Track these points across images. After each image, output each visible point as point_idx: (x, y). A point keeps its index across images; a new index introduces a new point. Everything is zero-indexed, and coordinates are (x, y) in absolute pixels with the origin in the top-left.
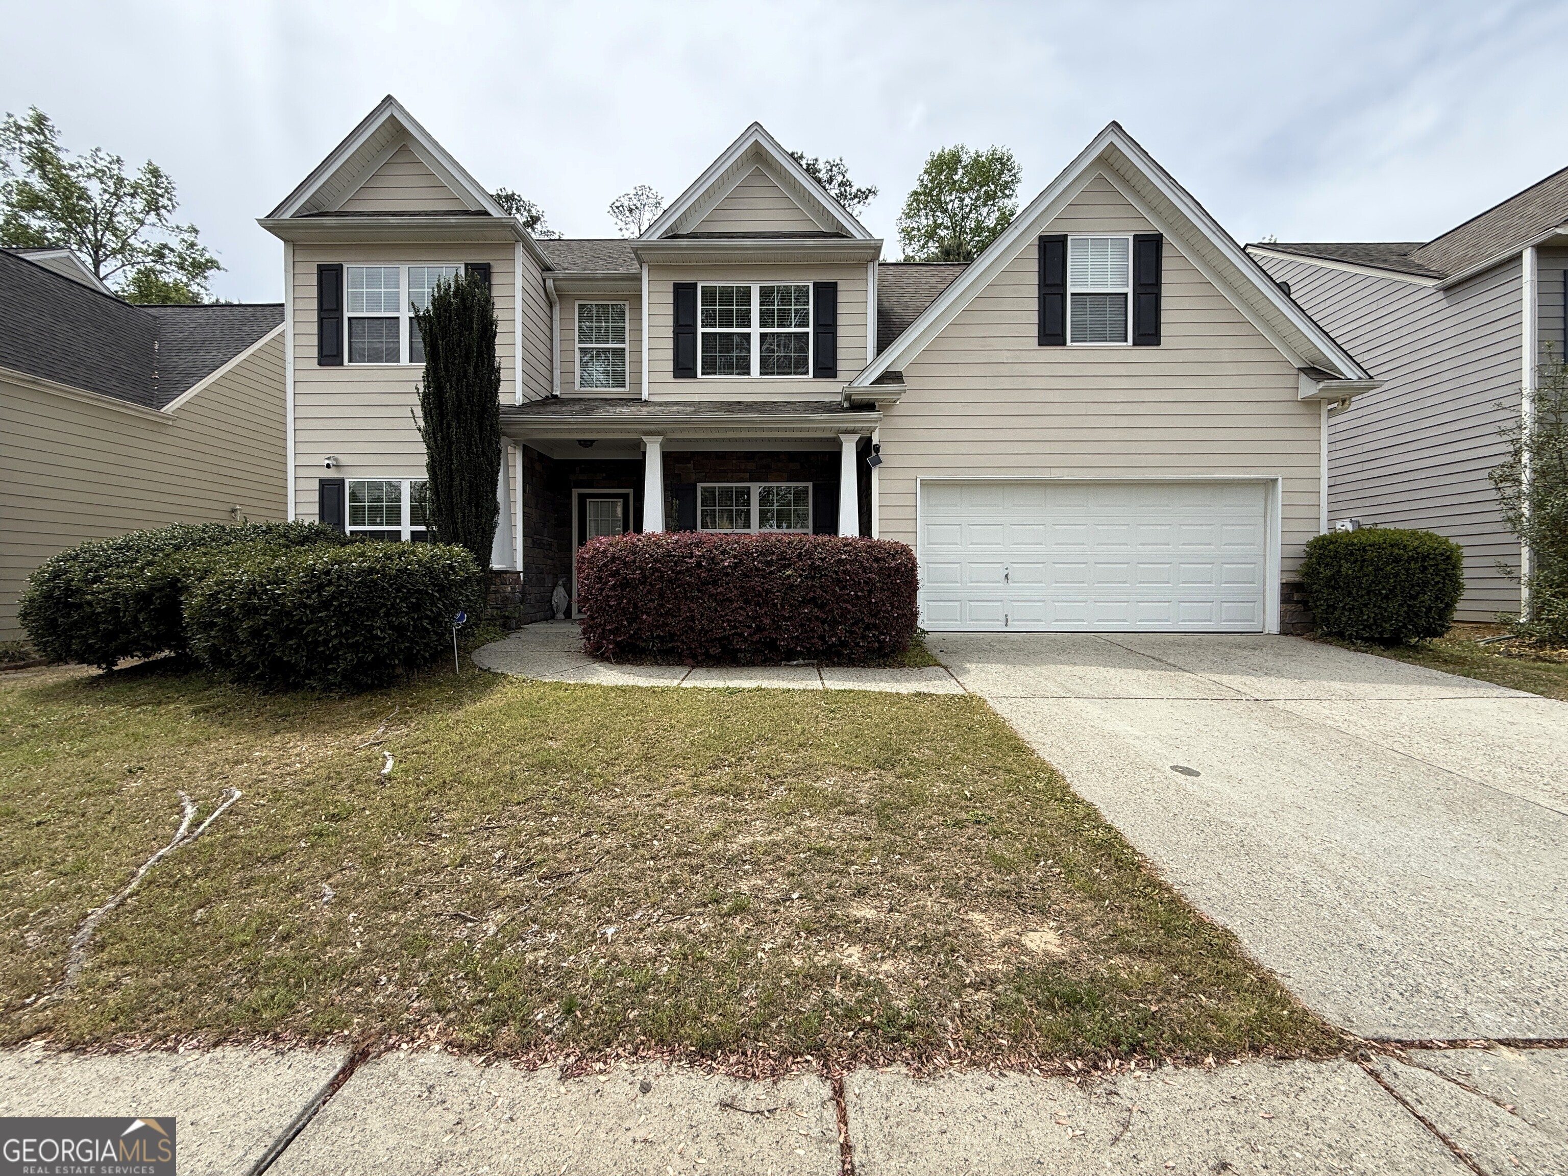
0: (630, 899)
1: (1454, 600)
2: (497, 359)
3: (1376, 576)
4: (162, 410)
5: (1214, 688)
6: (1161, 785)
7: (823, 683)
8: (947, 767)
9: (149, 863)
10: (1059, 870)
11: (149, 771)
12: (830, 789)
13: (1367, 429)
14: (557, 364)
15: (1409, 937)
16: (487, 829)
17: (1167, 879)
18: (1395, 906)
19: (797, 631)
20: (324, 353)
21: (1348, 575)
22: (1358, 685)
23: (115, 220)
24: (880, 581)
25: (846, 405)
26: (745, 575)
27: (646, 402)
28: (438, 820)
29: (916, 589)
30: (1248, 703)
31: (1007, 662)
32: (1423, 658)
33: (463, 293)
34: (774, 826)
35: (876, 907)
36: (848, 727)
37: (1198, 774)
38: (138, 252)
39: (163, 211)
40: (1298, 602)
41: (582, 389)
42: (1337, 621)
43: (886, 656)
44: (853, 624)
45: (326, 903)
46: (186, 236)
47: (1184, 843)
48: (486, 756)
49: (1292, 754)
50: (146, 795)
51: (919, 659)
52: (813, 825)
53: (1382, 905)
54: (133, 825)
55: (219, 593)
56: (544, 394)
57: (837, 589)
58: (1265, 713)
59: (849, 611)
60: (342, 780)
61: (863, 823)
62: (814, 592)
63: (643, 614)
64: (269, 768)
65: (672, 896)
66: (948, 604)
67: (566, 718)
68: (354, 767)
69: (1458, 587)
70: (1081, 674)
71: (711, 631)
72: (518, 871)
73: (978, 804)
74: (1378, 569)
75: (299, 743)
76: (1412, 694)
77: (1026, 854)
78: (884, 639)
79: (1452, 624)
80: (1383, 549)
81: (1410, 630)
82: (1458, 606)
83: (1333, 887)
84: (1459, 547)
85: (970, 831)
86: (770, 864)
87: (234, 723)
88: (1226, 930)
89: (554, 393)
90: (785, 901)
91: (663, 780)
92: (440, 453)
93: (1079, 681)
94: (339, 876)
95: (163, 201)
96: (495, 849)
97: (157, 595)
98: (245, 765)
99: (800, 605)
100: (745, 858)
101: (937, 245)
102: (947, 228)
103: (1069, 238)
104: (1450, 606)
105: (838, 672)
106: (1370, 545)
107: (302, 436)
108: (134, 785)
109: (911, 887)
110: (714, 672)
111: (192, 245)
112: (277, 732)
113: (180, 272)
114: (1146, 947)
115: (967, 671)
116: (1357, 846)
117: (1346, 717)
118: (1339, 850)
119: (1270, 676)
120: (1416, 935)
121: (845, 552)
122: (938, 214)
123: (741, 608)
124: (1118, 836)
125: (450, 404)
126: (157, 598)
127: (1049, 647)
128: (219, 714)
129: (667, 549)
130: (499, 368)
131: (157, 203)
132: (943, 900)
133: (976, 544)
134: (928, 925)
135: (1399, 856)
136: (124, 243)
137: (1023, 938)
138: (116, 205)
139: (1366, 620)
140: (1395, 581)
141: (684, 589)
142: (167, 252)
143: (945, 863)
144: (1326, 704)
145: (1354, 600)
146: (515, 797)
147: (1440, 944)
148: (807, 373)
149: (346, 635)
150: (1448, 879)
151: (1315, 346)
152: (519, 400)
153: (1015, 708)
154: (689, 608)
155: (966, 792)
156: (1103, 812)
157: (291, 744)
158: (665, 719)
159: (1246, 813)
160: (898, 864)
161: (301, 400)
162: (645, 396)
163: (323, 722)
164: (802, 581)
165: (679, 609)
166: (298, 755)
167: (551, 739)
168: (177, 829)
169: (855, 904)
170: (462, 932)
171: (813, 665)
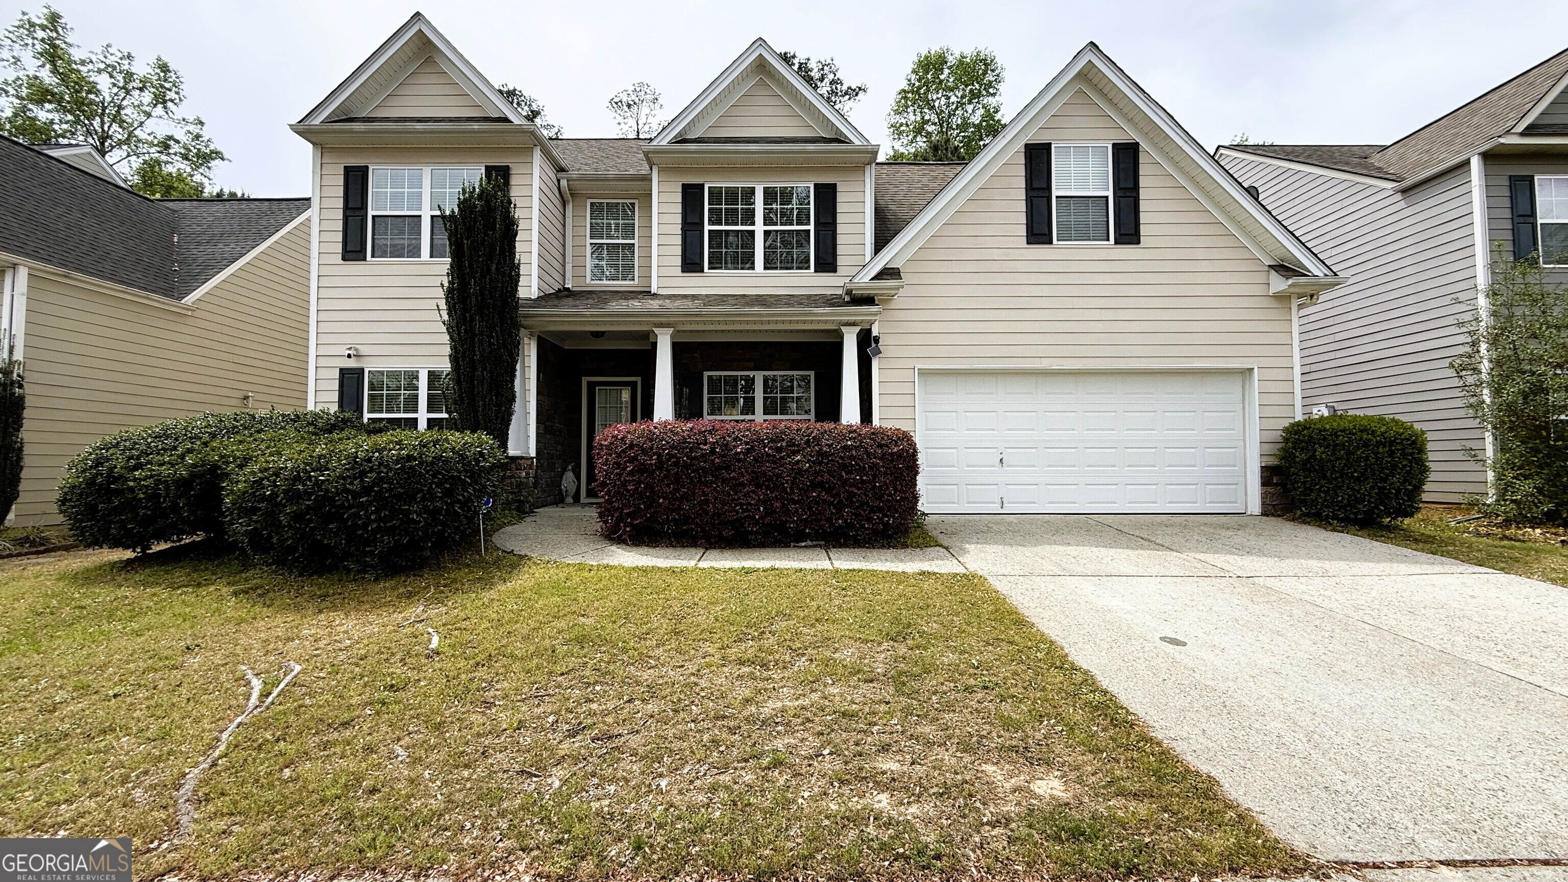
0: (678, 756)
1: (1422, 482)
2: (517, 257)
3: (1348, 460)
4: (183, 301)
5: (1199, 566)
6: (1151, 654)
7: (832, 563)
8: (954, 639)
9: (230, 729)
10: (1060, 728)
11: (205, 648)
12: (848, 660)
13: (1338, 320)
14: (569, 258)
15: (1369, 780)
16: (536, 697)
17: (1159, 735)
18: (1358, 755)
19: (806, 513)
20: (348, 249)
21: (1322, 459)
22: (1333, 563)
23: (123, 112)
24: (883, 466)
25: (847, 299)
26: (756, 460)
27: (655, 295)
28: (489, 690)
29: (917, 473)
30: (1231, 580)
31: (1004, 543)
32: (1395, 537)
33: (487, 196)
34: (800, 692)
35: (899, 761)
36: (861, 604)
37: (1184, 644)
38: (143, 143)
39: (170, 104)
40: (1277, 485)
41: (593, 282)
42: (1314, 502)
43: (890, 537)
44: (858, 507)
45: (401, 762)
46: (191, 128)
47: (1172, 704)
48: (525, 632)
49: (1270, 626)
50: (210, 670)
51: (921, 541)
52: (835, 691)
53: (1346, 754)
54: (206, 697)
55: (263, 479)
56: (557, 287)
57: (843, 474)
58: (1246, 589)
59: (855, 494)
60: (393, 654)
61: (881, 689)
62: (822, 476)
63: (659, 498)
64: (321, 644)
65: (715, 754)
66: (946, 487)
67: (595, 596)
68: (402, 642)
69: (1424, 470)
70: (1075, 553)
71: (724, 513)
72: (572, 734)
73: (984, 672)
74: (1349, 453)
75: (344, 621)
76: (1383, 571)
77: (1031, 715)
78: (888, 521)
79: (1421, 505)
80: (1354, 434)
81: (1381, 511)
82: (1425, 487)
83: (1304, 740)
84: (1423, 432)
85: (980, 696)
86: (801, 725)
87: (277, 603)
88: (1209, 777)
89: (566, 286)
90: (817, 756)
91: (693, 652)
92: (463, 345)
93: (1073, 560)
94: (407, 738)
95: (171, 95)
96: (546, 715)
97: (198, 481)
98: (297, 641)
99: (808, 489)
100: (777, 721)
101: (925, 139)
102: (935, 124)
103: (1053, 146)
104: (1418, 488)
105: (846, 553)
106: (1341, 431)
107: (324, 327)
108: (194, 661)
109: (929, 744)
110: (727, 553)
111: (198, 137)
112: (320, 612)
113: (185, 162)
114: (1139, 791)
115: (965, 551)
116: (1327, 706)
117: (1322, 592)
118: (1311, 709)
119: (1252, 555)
120: (1374, 779)
121: (850, 439)
122: (926, 111)
123: (753, 492)
124: (1113, 698)
125: (474, 300)
126: (197, 485)
127: (1043, 529)
128: (259, 595)
129: (683, 436)
130: (519, 264)
131: (165, 96)
132: (959, 754)
133: (972, 430)
134: (948, 775)
135: (1363, 714)
136: (130, 134)
137: (1031, 785)
138: (124, 99)
139: (1341, 501)
140: (1365, 465)
141: (699, 474)
142: (172, 143)
143: (958, 723)
144: (1303, 580)
145: (1329, 482)
146: (558, 669)
147: (1395, 786)
148: (808, 268)
149: (385, 519)
150: (1405, 732)
151: (1283, 245)
152: (534, 293)
153: (1014, 586)
154: (704, 492)
155: (974, 661)
156: (1099, 678)
157: (337, 623)
158: (688, 597)
159: (1228, 679)
160: (916, 724)
161: (324, 293)
162: (654, 290)
163: (363, 602)
164: (810, 467)
165: (694, 494)
166: (346, 632)
167: (583, 616)
168: (248, 700)
169: (880, 759)
170: (530, 786)
171: (820, 546)
